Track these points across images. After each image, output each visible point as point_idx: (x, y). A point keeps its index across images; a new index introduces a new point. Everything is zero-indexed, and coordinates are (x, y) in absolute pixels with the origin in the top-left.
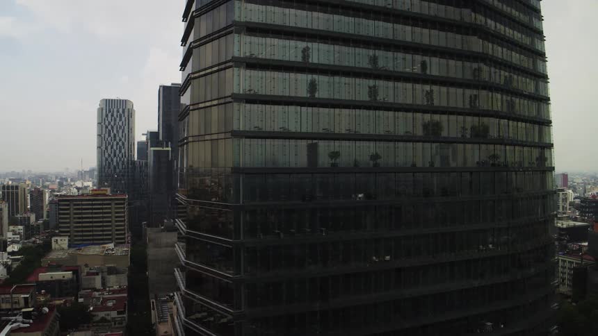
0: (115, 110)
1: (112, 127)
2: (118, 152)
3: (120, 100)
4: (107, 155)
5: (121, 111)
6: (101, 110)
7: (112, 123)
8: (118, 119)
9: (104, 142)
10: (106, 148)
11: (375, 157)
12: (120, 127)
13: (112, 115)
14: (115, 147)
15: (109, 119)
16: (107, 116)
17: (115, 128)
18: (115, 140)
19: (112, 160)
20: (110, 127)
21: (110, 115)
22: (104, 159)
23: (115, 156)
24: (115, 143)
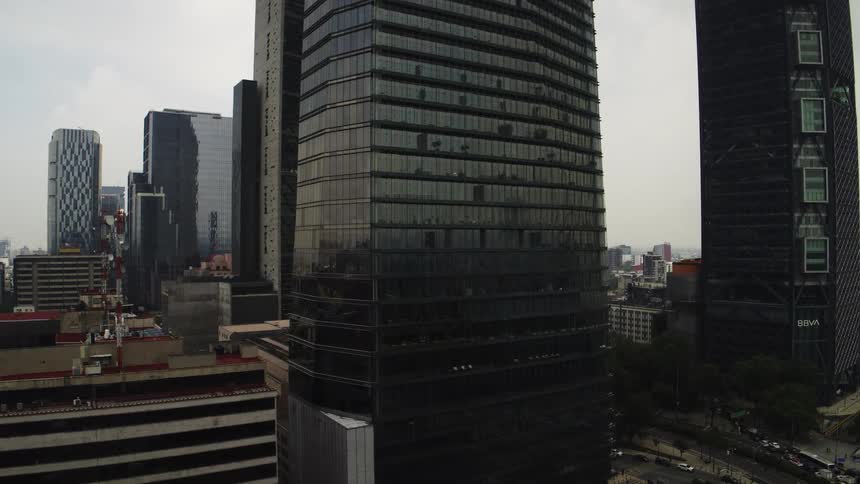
0: (77, 145)
1: (72, 168)
2: (79, 202)
4: (64, 207)
5: (84, 147)
6: (54, 146)
7: (72, 163)
8: (80, 158)
9: (60, 189)
10: (64, 197)
12: (84, 169)
13: (72, 152)
14: (75, 196)
15: (68, 157)
16: (65, 152)
17: (76, 168)
18: (76, 186)
19: (71, 214)
20: (68, 168)
21: (69, 152)
22: (60, 212)
23: (75, 208)
24: (75, 190)
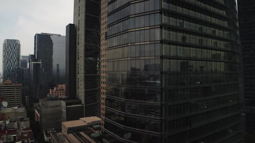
0: (12, 44)
1: (10, 52)
2: (13, 64)
3: (14, 40)
4: (8, 65)
5: (15, 45)
6: (5, 45)
7: (10, 51)
8: (13, 49)
9: (6, 59)
10: (8, 62)
11: (202, 67)
12: (14, 53)
13: (11, 47)
14: (12, 62)
15: (9, 49)
16: (8, 47)
17: (12, 52)
18: (12, 58)
19: (10, 68)
20: (9, 52)
21: (9, 47)
22: (6, 67)
23: (12, 66)
24: (12, 60)
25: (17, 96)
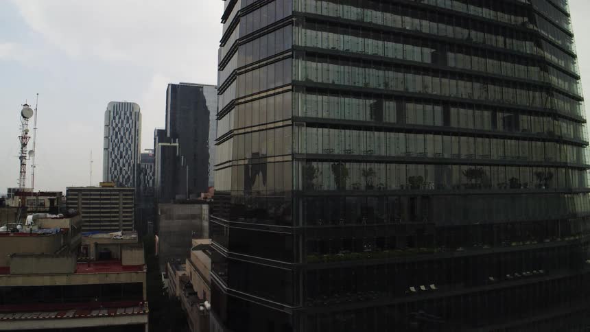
0: (123, 113)
1: (119, 129)
2: (124, 153)
3: (128, 103)
4: (113, 157)
5: (128, 114)
6: (108, 112)
7: (120, 125)
8: (125, 122)
9: (111, 143)
10: (113, 149)
12: (127, 129)
13: (120, 118)
14: (121, 149)
15: (117, 121)
16: (114, 118)
17: (122, 130)
18: (122, 142)
19: (119, 161)
20: (117, 129)
21: (117, 118)
22: (110, 160)
23: (121, 157)
24: (122, 145)
25: (124, 212)
